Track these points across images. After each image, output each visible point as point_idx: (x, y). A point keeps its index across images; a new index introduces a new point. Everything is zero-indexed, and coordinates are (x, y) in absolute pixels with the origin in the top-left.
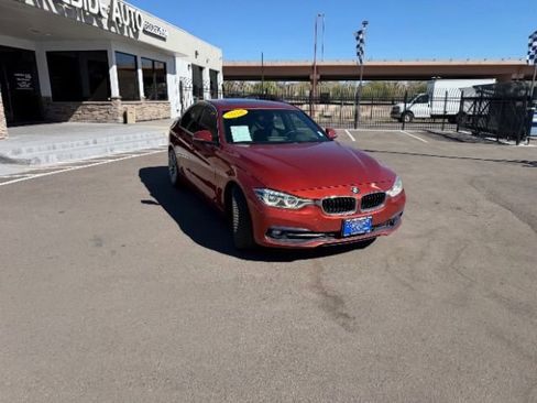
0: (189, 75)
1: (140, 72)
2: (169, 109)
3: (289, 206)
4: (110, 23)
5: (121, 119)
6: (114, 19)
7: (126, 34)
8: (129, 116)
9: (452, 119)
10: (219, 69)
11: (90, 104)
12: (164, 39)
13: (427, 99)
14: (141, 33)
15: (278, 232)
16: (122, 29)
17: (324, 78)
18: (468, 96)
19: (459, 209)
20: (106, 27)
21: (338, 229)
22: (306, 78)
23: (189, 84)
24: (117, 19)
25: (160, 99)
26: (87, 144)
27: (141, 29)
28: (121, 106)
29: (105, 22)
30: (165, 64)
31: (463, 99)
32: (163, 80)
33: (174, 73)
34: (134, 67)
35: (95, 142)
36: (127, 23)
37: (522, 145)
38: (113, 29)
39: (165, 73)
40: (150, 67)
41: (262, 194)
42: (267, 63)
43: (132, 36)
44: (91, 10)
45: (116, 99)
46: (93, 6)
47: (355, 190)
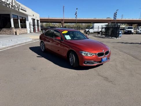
0: (31, 21)
1: (19, 20)
2: (27, 31)
3: (89, 55)
4: (12, 6)
5: (15, 34)
6: (13, 5)
7: (16, 10)
8: (17, 33)
9: (98, 33)
10: (39, 19)
11: (4, 29)
12: (26, 11)
13: (92, 28)
14: (20, 9)
15: (86, 62)
16: (15, 8)
17: (65, 22)
18: (103, 27)
19: (116, 54)
20: (11, 7)
21: (100, 61)
22: (60, 22)
23: (32, 24)
24: (14, 5)
25: (24, 28)
26: (9, 41)
27: (20, 8)
28: (14, 30)
29: (10, 6)
30: (25, 18)
31: (102, 28)
32: (25, 22)
33: (28, 21)
34: (17, 19)
35: (11, 40)
36: (17, 6)
37: (117, 38)
38: (13, 8)
39: (26, 21)
40: (22, 19)
41: (82, 53)
42: (50, 18)
43: (18, 10)
44: (7, 2)
45: (13, 28)
46: (8, 1)
47: (103, 50)
